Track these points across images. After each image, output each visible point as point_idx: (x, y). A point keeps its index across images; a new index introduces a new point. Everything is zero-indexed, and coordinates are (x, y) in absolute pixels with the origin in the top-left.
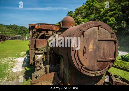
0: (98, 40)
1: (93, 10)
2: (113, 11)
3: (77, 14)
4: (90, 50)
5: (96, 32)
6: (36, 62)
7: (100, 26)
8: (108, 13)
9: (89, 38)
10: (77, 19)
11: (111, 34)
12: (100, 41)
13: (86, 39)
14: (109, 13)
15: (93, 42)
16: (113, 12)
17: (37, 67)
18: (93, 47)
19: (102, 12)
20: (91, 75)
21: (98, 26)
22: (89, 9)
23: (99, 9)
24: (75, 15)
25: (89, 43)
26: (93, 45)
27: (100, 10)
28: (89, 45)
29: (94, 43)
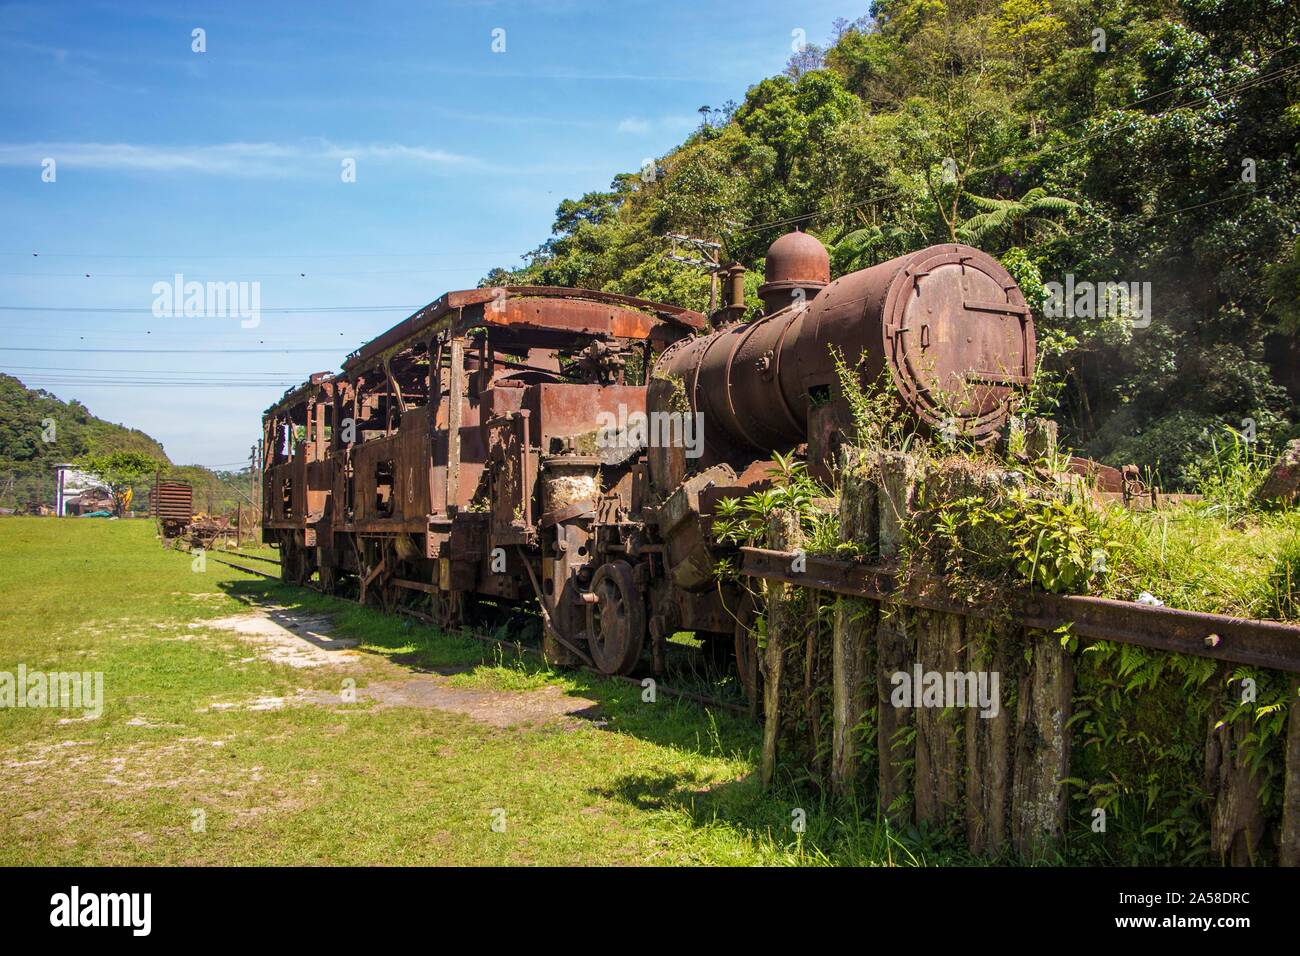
0: (966, 308)
1: (824, 181)
2: (1016, 188)
3: (661, 225)
4: (940, 340)
5: (955, 282)
6: (563, 523)
7: (966, 262)
8: (968, 211)
9: (936, 301)
10: (667, 281)
11: (1006, 290)
12: (972, 312)
13: (928, 302)
14: (987, 210)
15: (947, 312)
16: (1017, 206)
17: (568, 555)
18: (950, 328)
19: (908, 198)
21: (961, 262)
22: (782, 171)
23: (879, 171)
24: (638, 238)
25: (939, 315)
26: (951, 322)
27: (891, 179)
28: (937, 323)
29: (954, 319)
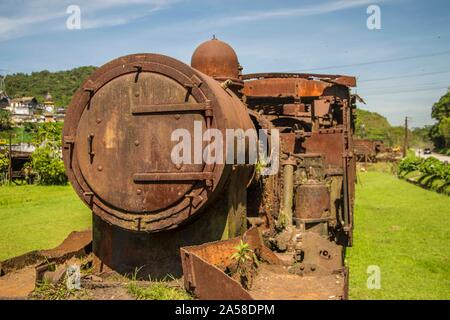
0: (134, 114)
5: (126, 91)
9: (104, 110)
12: (141, 117)
13: (97, 112)
18: (117, 134)
20: (124, 225)
21: (138, 70)
25: (105, 125)
26: (118, 128)
28: (105, 131)
